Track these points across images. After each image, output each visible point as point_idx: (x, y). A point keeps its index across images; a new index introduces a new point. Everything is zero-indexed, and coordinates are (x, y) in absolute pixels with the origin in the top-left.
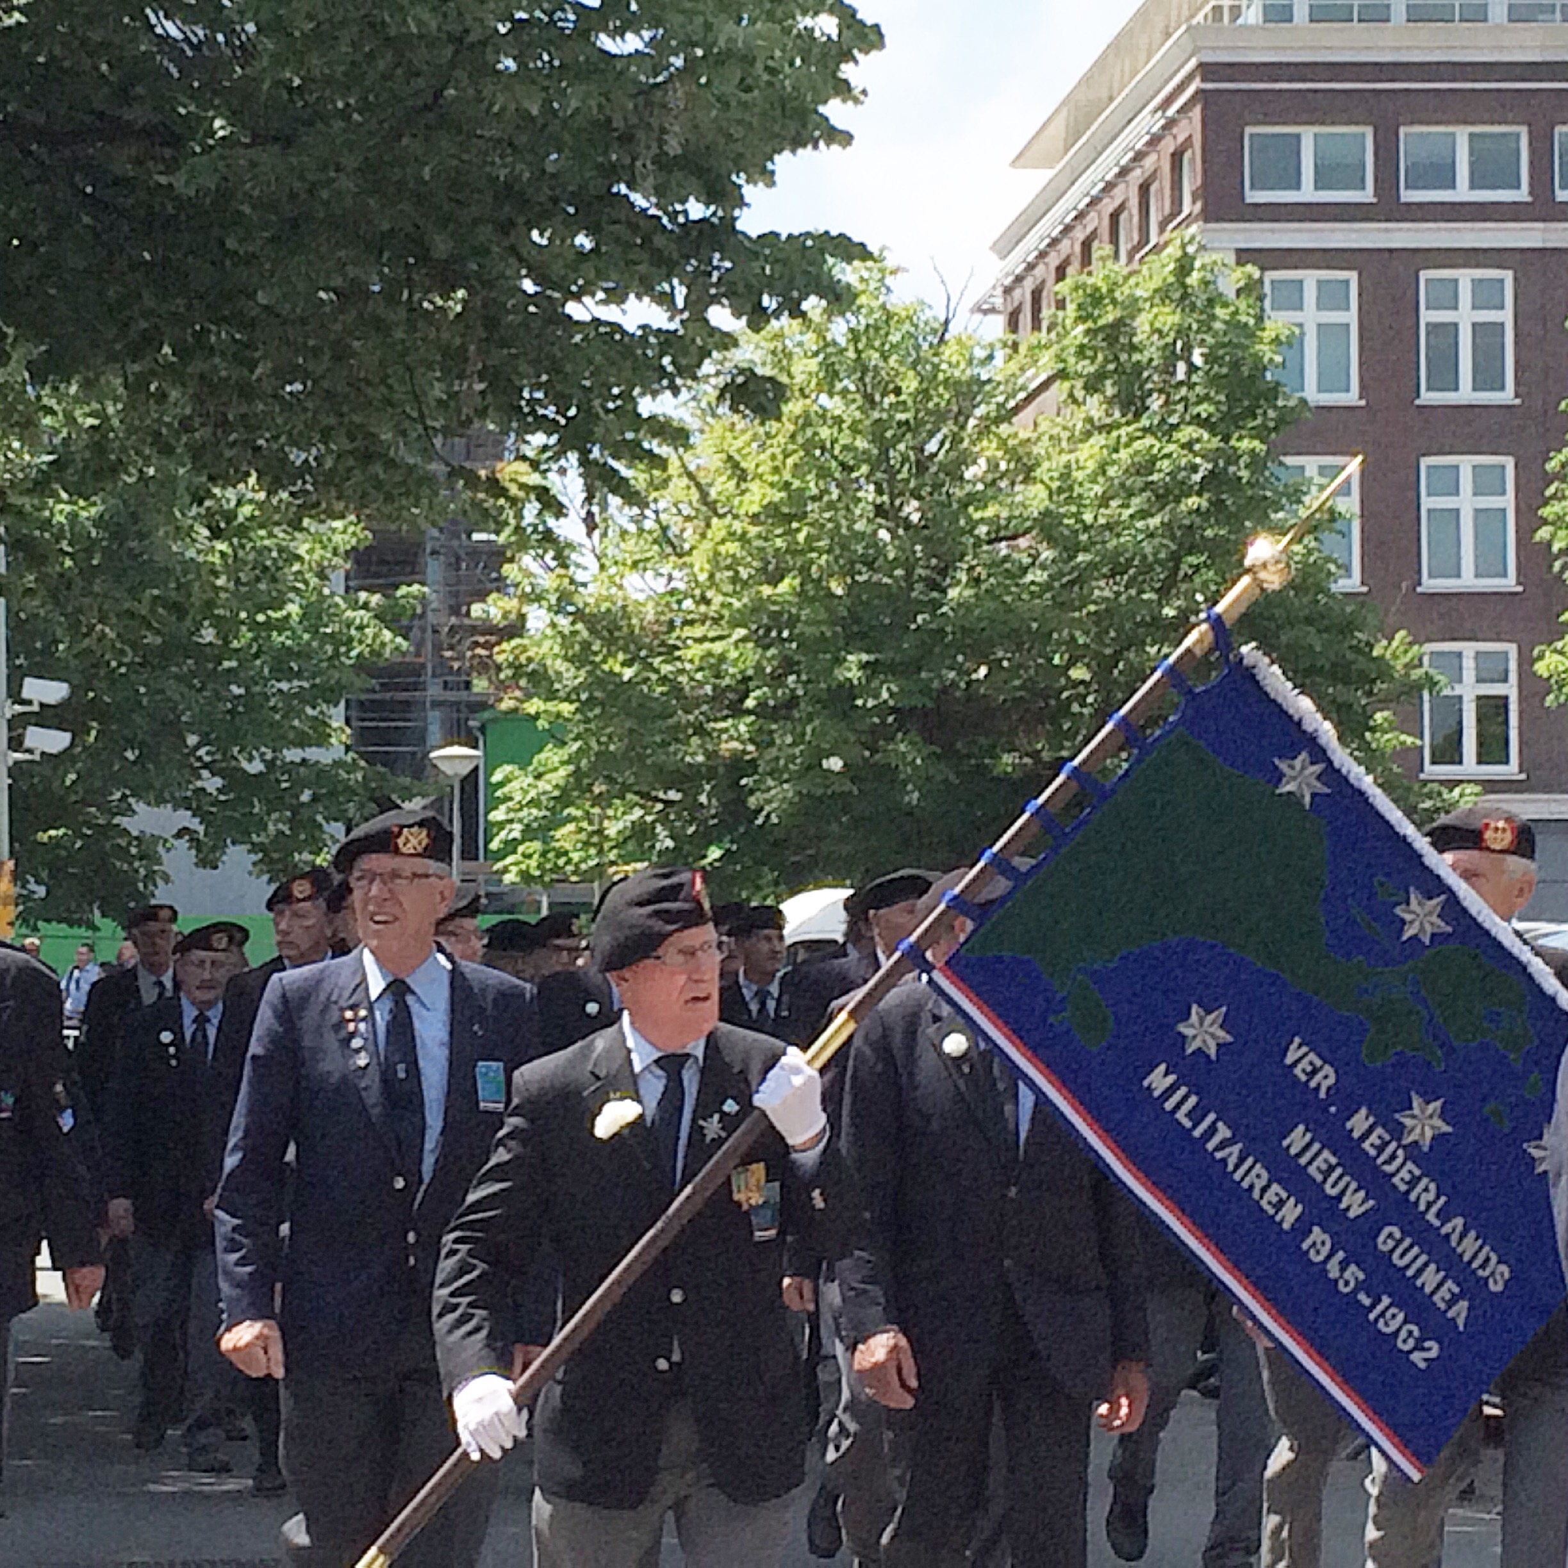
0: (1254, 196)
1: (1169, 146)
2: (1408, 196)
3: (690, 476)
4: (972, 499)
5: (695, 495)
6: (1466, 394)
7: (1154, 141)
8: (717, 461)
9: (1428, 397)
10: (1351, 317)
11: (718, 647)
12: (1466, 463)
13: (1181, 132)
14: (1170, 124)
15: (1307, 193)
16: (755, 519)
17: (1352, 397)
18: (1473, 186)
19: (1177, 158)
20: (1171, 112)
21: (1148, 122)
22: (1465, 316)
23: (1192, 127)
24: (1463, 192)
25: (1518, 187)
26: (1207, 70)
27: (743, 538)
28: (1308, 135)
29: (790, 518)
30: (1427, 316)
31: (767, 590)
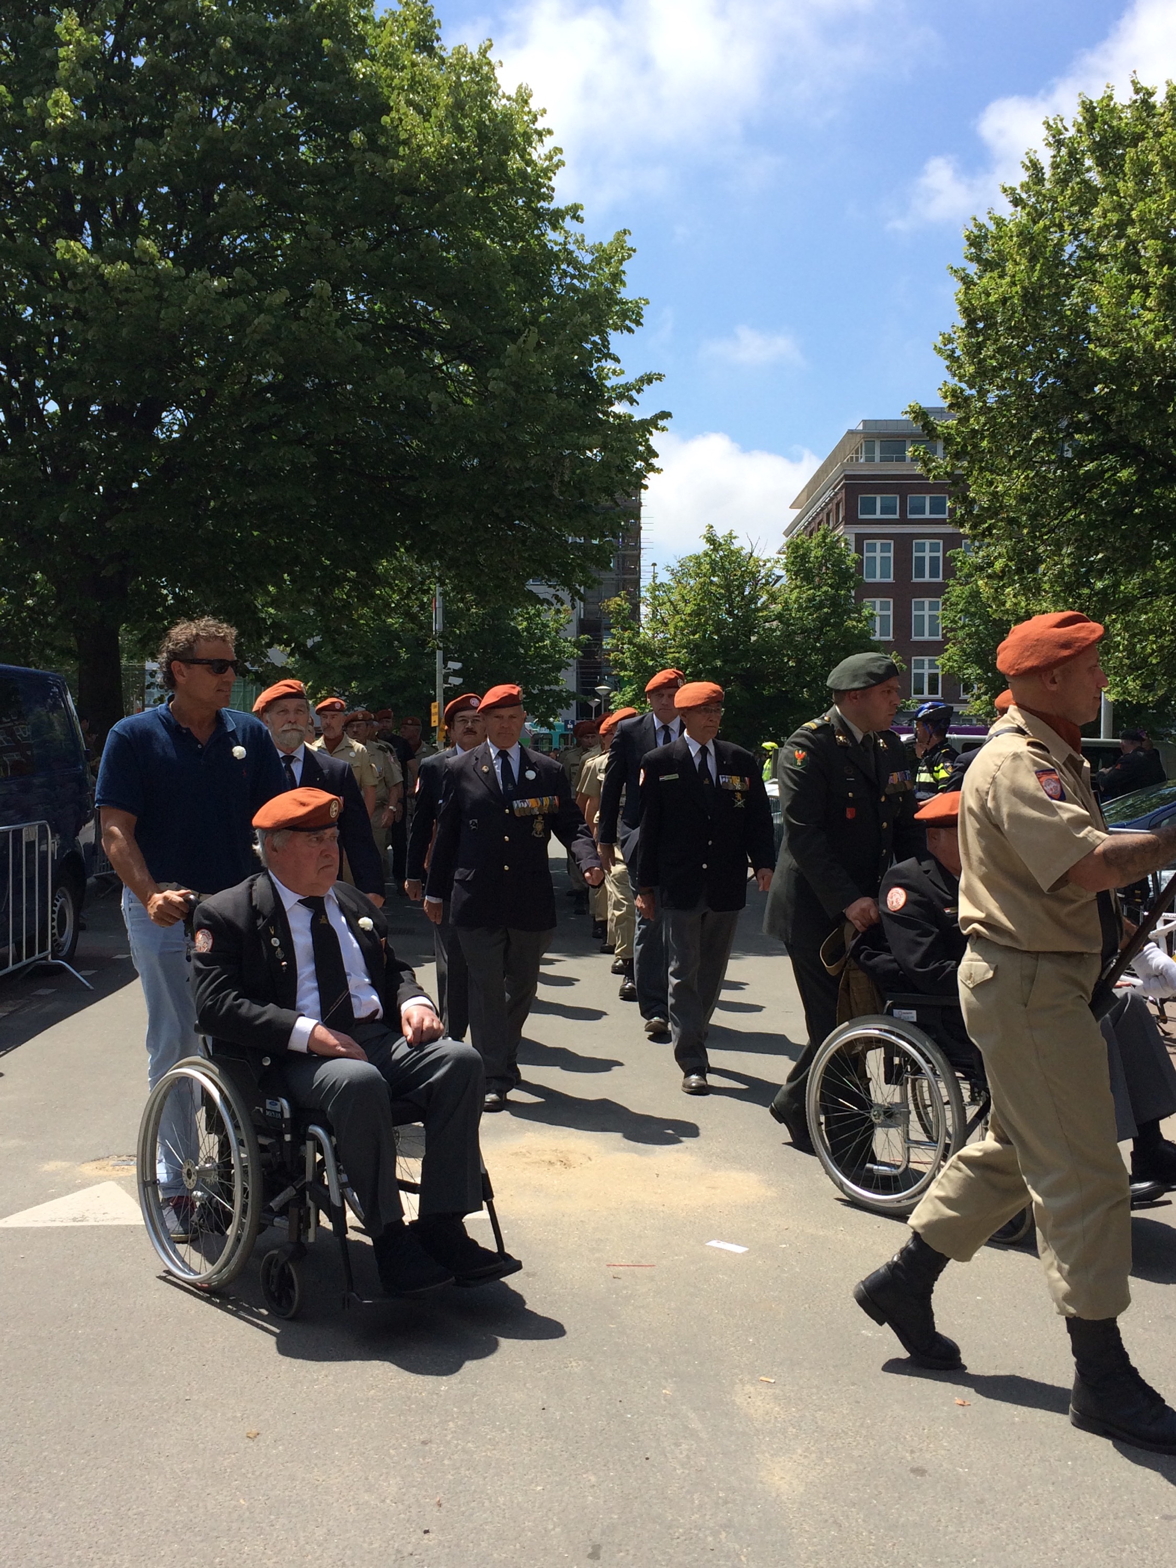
0: (861, 517)
1: (835, 501)
2: (910, 516)
3: (672, 603)
4: (758, 610)
5: (672, 608)
6: (927, 578)
7: (831, 499)
8: (678, 597)
9: (915, 580)
10: (891, 555)
11: (677, 655)
12: (927, 601)
13: (839, 497)
14: (836, 494)
15: (878, 515)
16: (690, 615)
17: (891, 580)
18: (931, 513)
19: (838, 505)
20: (836, 490)
21: (829, 493)
22: (927, 555)
23: (842, 495)
24: (927, 515)
25: (945, 514)
26: (847, 477)
27: (685, 621)
28: (878, 497)
29: (700, 615)
30: (915, 554)
31: (692, 637)
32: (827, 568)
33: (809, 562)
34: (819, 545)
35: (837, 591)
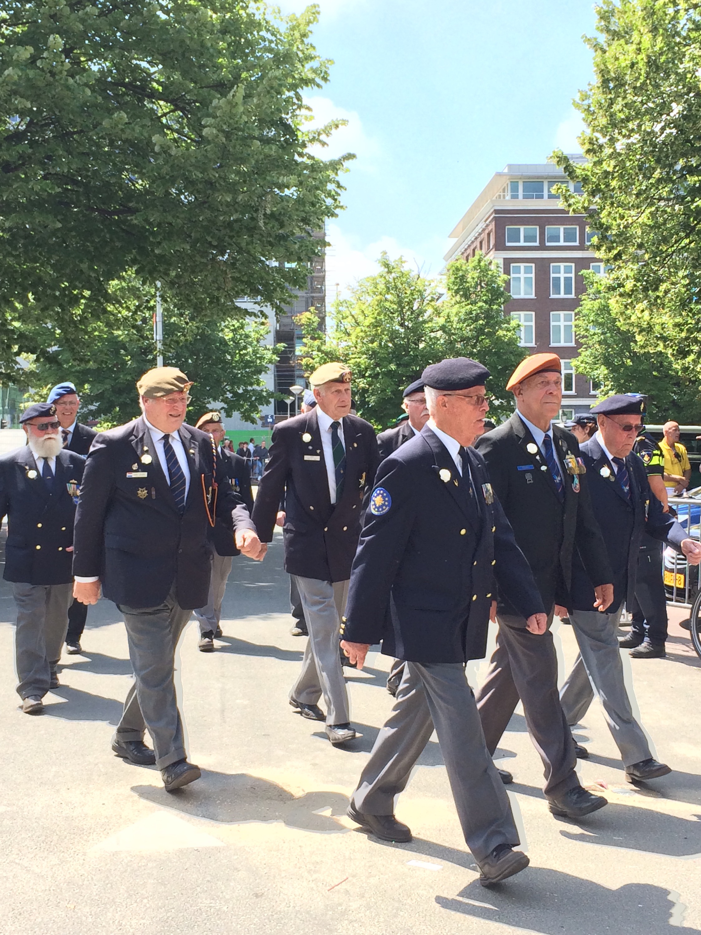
0: (508, 244)
1: (487, 232)
2: (548, 244)
3: (353, 316)
4: (425, 322)
5: (353, 321)
6: (562, 295)
7: (484, 230)
8: (359, 312)
9: (552, 296)
10: (533, 275)
11: (358, 360)
12: (562, 313)
13: (490, 228)
14: (487, 226)
15: (522, 243)
16: (368, 327)
17: (533, 296)
18: (564, 241)
19: (489, 234)
20: (488, 222)
21: (482, 225)
22: (562, 276)
23: (492, 226)
24: (562, 243)
25: (576, 241)
26: (496, 212)
27: (365, 332)
28: (522, 228)
29: (377, 326)
30: (552, 275)
31: (370, 345)
32: (482, 287)
33: (466, 282)
34: (475, 268)
35: (490, 306)
